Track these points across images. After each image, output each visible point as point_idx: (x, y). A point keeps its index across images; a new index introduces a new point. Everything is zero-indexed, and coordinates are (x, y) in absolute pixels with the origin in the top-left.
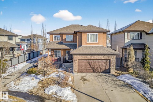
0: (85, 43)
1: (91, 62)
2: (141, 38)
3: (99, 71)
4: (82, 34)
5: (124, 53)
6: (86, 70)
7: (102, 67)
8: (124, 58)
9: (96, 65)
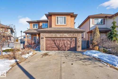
0: (54, 25)
1: (57, 40)
2: (104, 24)
3: (64, 49)
4: (52, 17)
5: (90, 37)
6: (51, 48)
7: (66, 46)
8: (90, 40)
9: (61, 43)
